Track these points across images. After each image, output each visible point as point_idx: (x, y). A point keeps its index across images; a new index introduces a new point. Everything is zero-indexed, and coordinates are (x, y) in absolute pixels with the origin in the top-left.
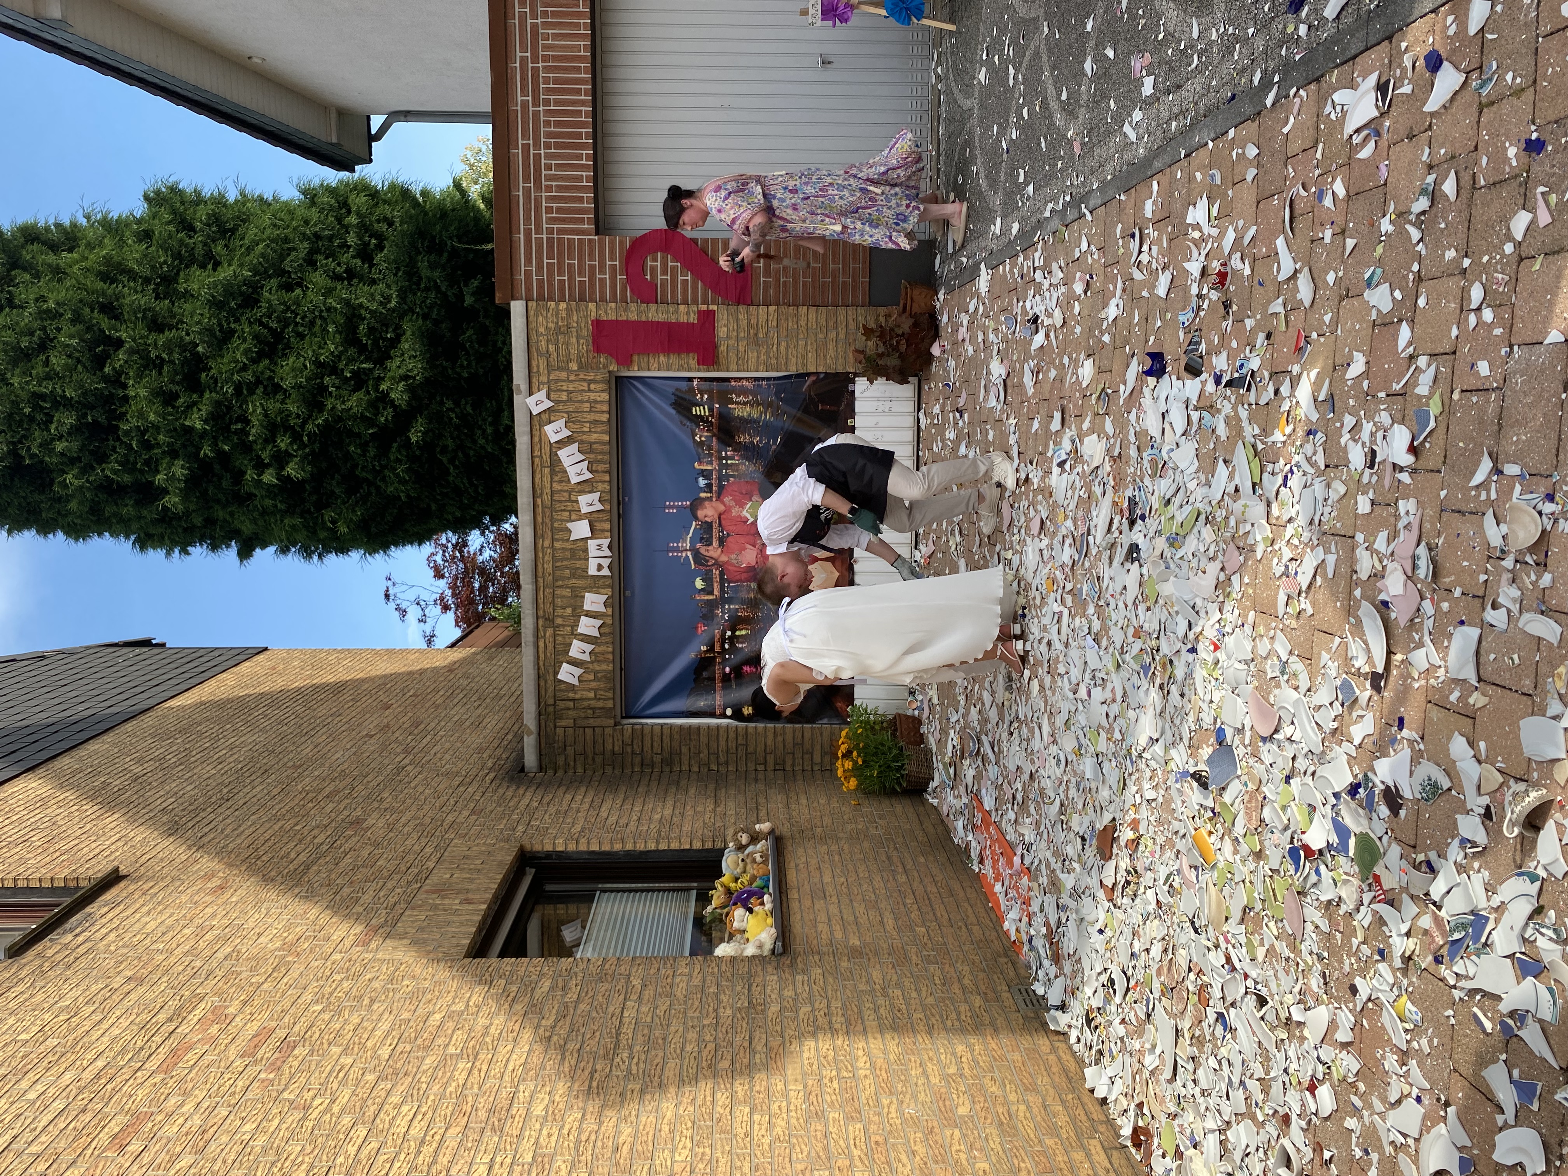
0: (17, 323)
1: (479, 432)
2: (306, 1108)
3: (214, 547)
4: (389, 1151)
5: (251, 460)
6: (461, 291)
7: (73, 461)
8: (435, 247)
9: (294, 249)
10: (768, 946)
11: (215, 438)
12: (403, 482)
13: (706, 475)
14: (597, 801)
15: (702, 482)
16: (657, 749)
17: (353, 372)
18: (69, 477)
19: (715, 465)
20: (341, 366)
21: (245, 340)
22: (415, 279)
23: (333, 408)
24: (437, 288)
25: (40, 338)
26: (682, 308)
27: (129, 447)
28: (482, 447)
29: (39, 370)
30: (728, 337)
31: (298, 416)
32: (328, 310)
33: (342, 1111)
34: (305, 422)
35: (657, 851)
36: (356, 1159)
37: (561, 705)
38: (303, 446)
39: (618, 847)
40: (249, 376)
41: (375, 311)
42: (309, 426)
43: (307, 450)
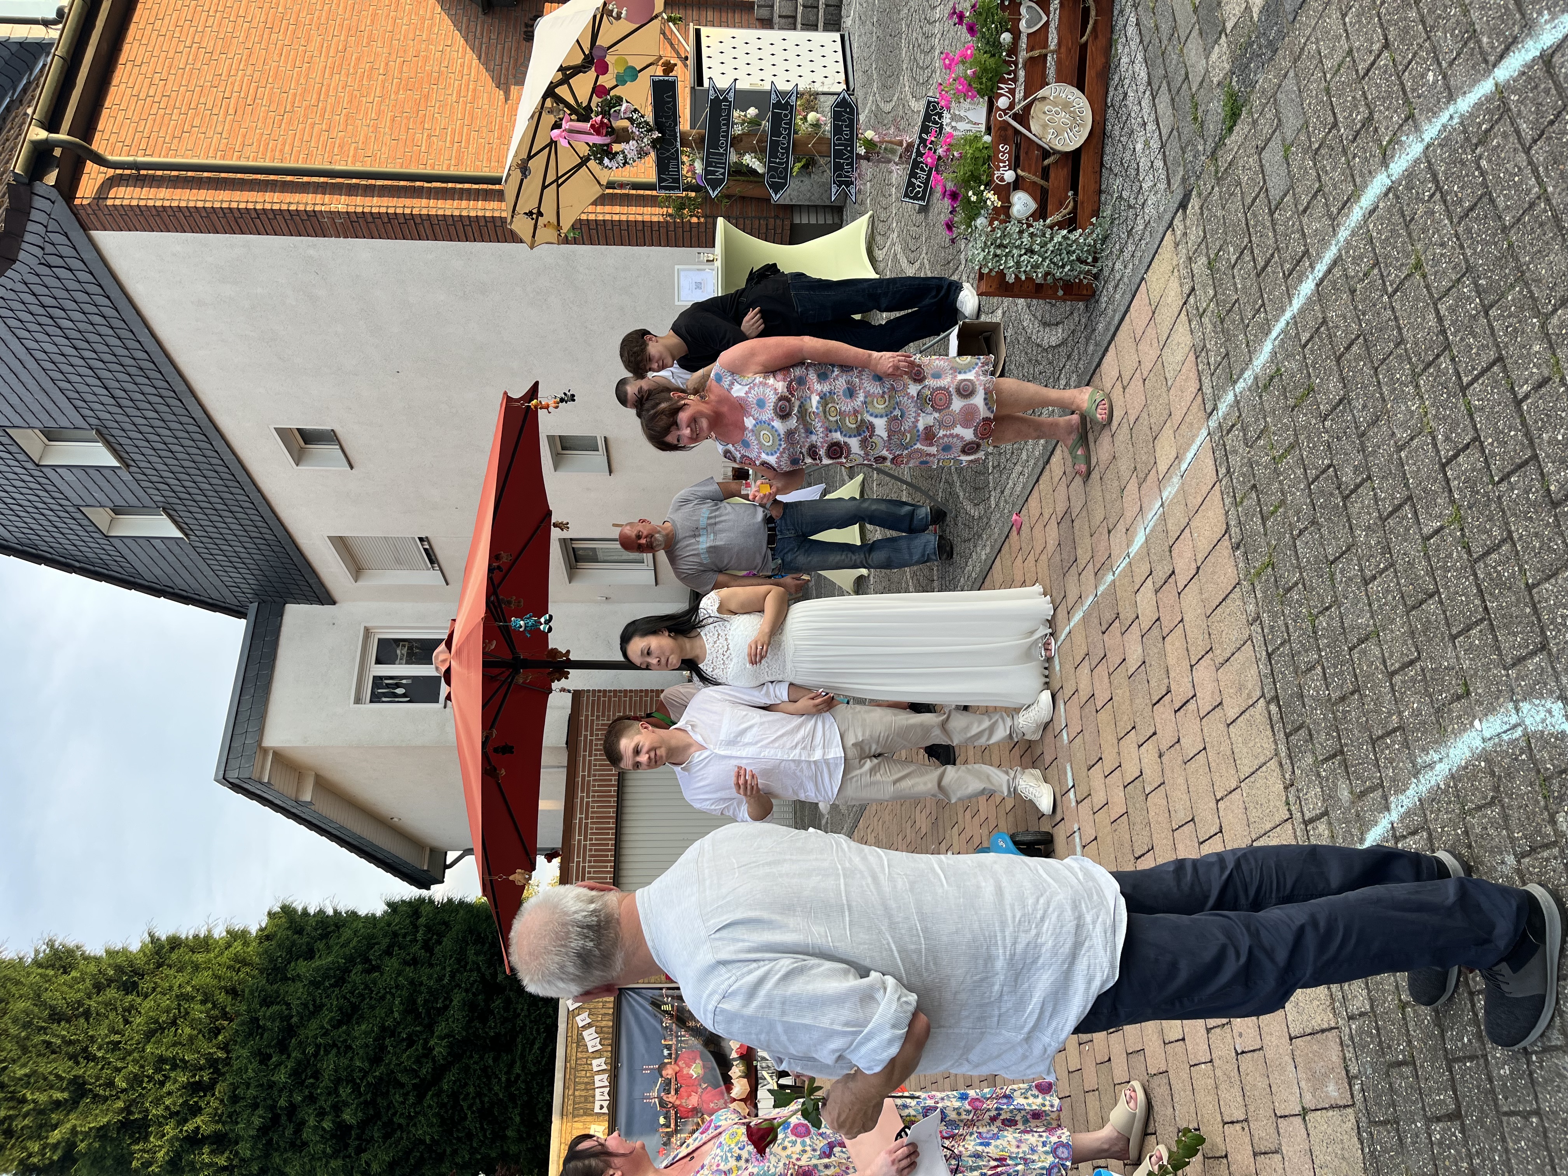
13: (669, 1047)
15: (666, 1052)
19: (674, 1041)
21: (331, 1011)
22: (464, 963)
23: (389, 1063)
31: (361, 1070)
32: (397, 987)
34: (365, 1075)
38: (360, 1095)
40: (329, 1040)
43: (362, 1099)
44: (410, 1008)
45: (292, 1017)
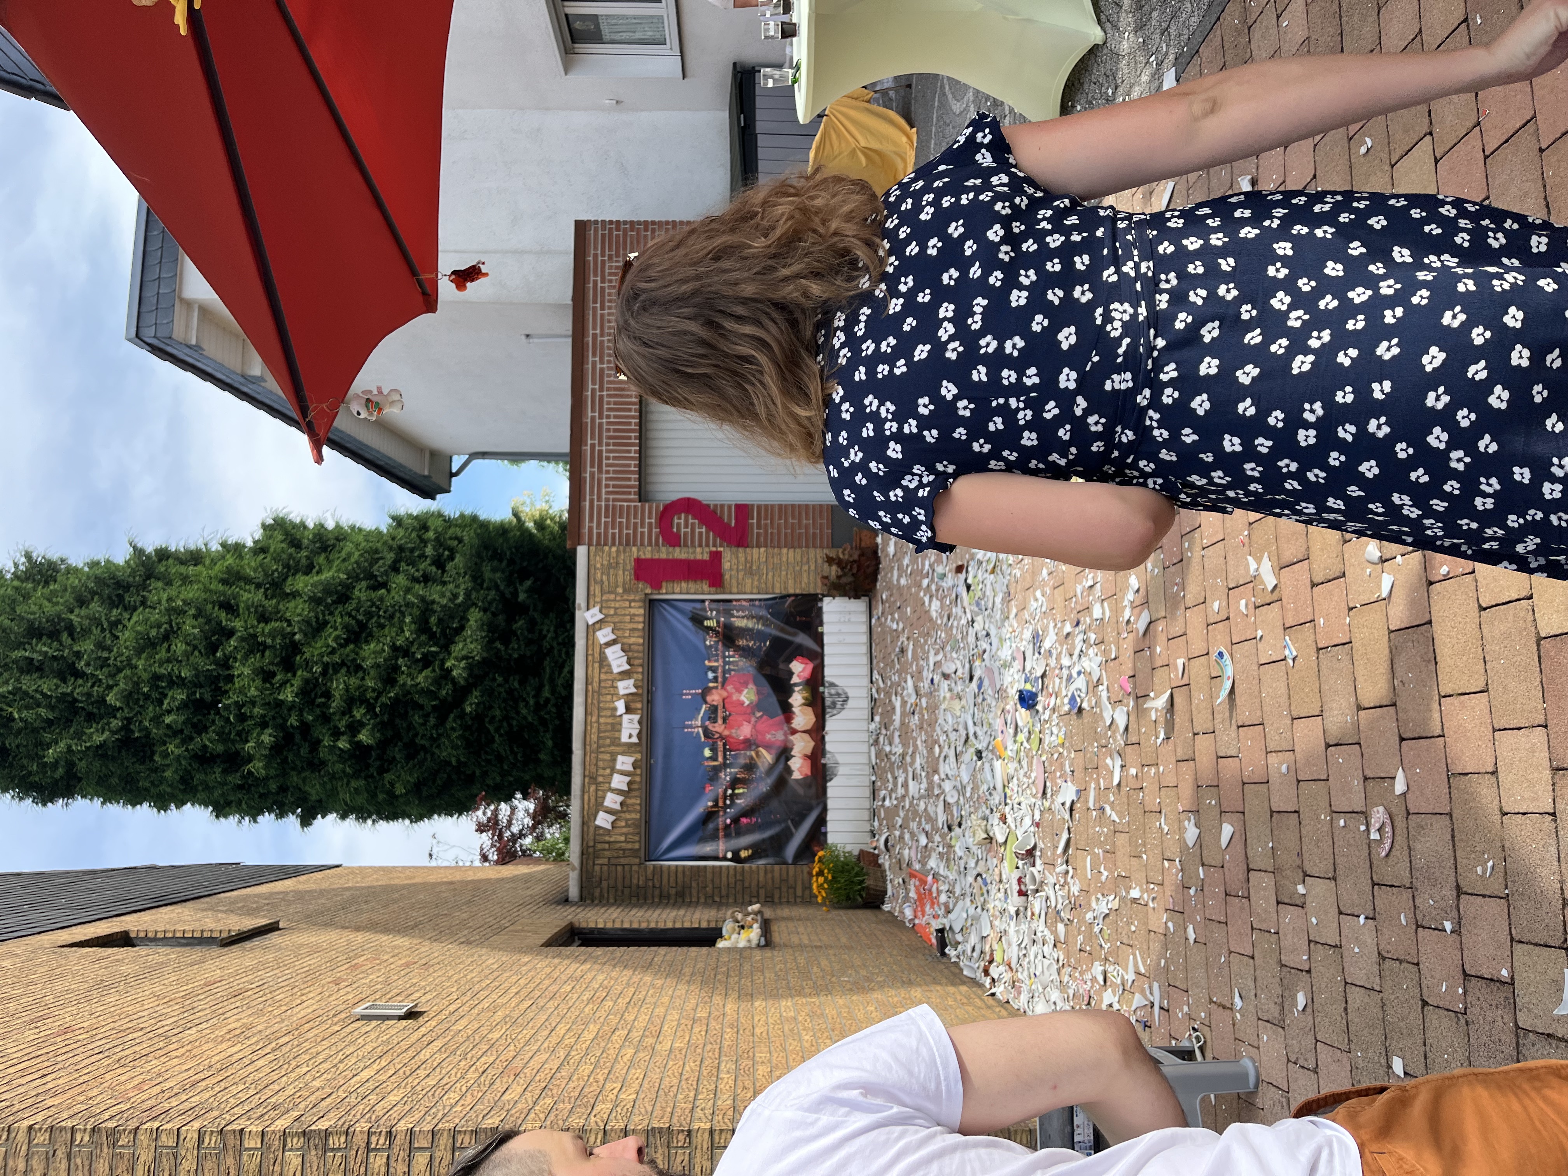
0: (148, 619)
1: (522, 705)
3: (281, 815)
5: (329, 729)
7: (177, 732)
8: (497, 555)
9: (382, 558)
10: (755, 942)
11: (301, 711)
12: (455, 747)
13: (714, 669)
14: (626, 910)
15: (711, 675)
16: (673, 884)
17: (423, 654)
18: (171, 748)
19: (721, 662)
20: (413, 649)
21: (336, 629)
22: (479, 581)
23: (404, 684)
24: (497, 587)
25: (166, 629)
26: (698, 550)
27: (227, 719)
28: (525, 718)
29: (163, 654)
30: (731, 569)
31: (374, 690)
32: (407, 604)
34: (379, 696)
37: (599, 846)
38: (376, 715)
40: (337, 659)
41: (445, 606)
42: (383, 699)
43: (378, 720)
44: (423, 626)
45: (295, 634)
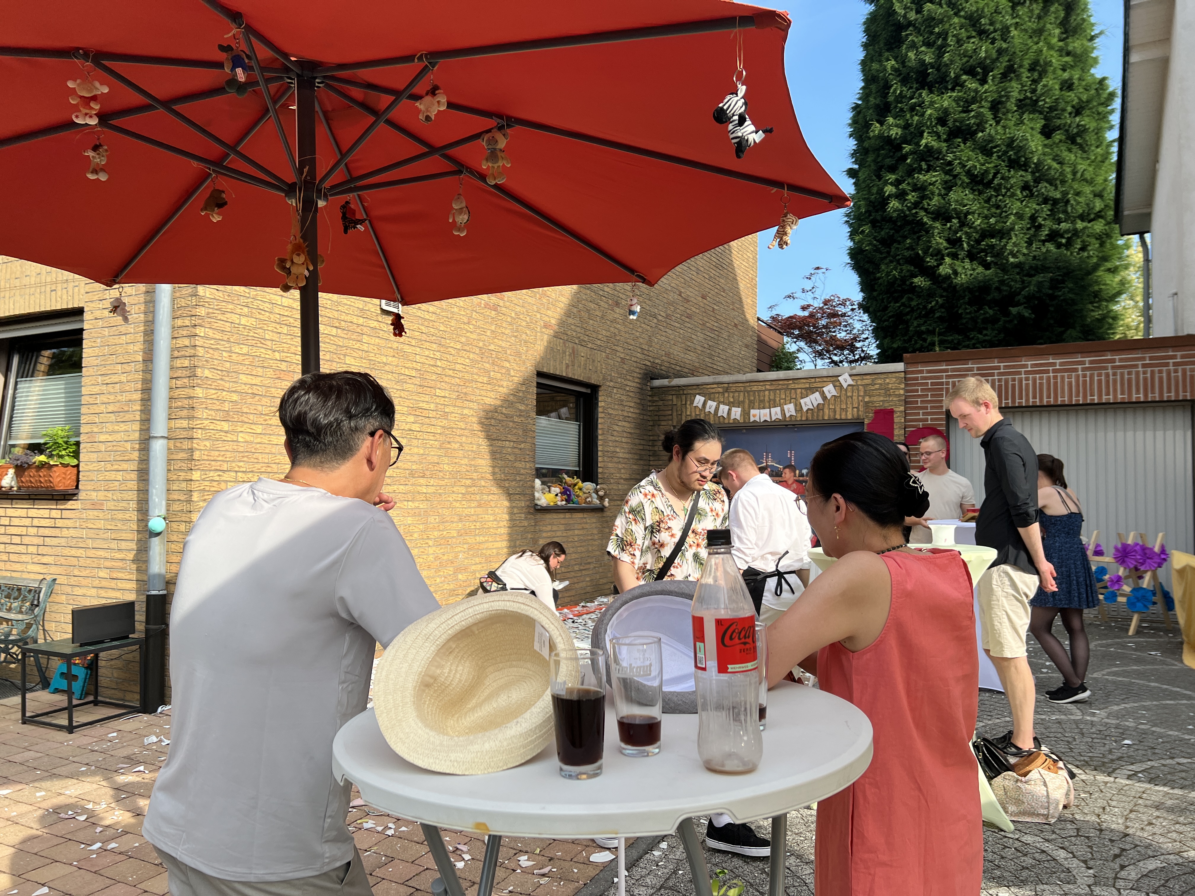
2: (469, 323)
3: (854, 154)
4: (451, 358)
5: (902, 177)
6: (1021, 304)
7: (903, 63)
10: (539, 503)
11: (915, 153)
14: (629, 420)
17: (961, 238)
20: (966, 229)
21: (983, 165)
22: (1030, 273)
23: (935, 228)
25: (988, 30)
27: (912, 98)
28: (912, 324)
29: (965, 33)
31: (929, 205)
32: (1007, 217)
33: (467, 337)
34: (926, 210)
35: (597, 451)
36: (447, 348)
37: (684, 397)
38: (909, 210)
39: (600, 432)
40: (957, 171)
41: (1006, 248)
42: (922, 213)
44: (986, 233)
45: (983, 132)
